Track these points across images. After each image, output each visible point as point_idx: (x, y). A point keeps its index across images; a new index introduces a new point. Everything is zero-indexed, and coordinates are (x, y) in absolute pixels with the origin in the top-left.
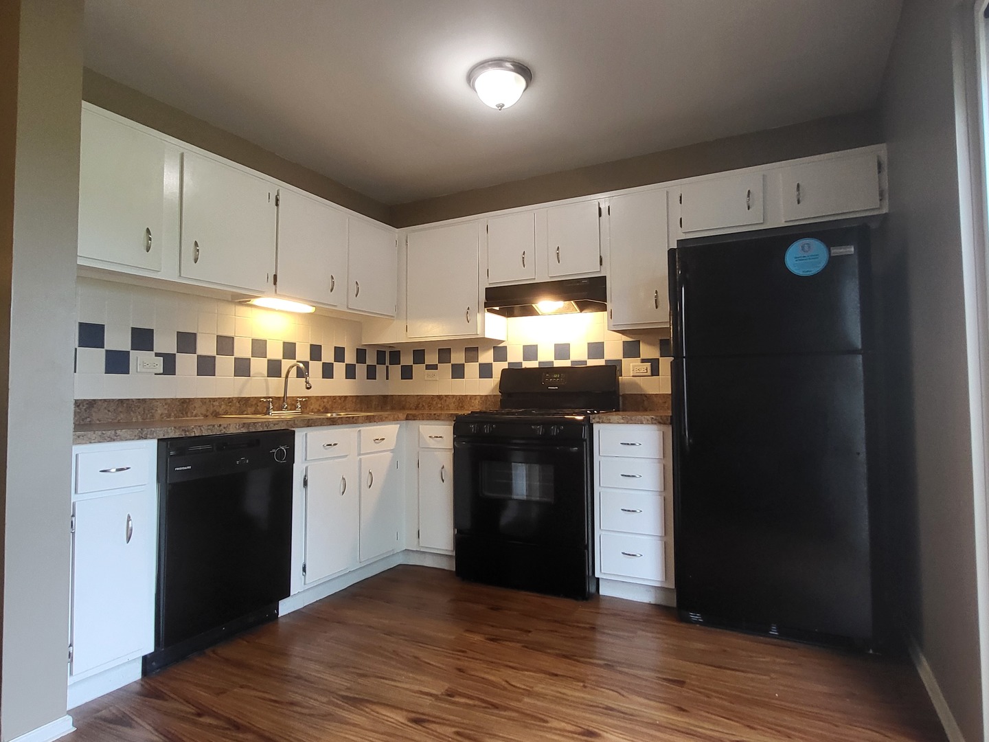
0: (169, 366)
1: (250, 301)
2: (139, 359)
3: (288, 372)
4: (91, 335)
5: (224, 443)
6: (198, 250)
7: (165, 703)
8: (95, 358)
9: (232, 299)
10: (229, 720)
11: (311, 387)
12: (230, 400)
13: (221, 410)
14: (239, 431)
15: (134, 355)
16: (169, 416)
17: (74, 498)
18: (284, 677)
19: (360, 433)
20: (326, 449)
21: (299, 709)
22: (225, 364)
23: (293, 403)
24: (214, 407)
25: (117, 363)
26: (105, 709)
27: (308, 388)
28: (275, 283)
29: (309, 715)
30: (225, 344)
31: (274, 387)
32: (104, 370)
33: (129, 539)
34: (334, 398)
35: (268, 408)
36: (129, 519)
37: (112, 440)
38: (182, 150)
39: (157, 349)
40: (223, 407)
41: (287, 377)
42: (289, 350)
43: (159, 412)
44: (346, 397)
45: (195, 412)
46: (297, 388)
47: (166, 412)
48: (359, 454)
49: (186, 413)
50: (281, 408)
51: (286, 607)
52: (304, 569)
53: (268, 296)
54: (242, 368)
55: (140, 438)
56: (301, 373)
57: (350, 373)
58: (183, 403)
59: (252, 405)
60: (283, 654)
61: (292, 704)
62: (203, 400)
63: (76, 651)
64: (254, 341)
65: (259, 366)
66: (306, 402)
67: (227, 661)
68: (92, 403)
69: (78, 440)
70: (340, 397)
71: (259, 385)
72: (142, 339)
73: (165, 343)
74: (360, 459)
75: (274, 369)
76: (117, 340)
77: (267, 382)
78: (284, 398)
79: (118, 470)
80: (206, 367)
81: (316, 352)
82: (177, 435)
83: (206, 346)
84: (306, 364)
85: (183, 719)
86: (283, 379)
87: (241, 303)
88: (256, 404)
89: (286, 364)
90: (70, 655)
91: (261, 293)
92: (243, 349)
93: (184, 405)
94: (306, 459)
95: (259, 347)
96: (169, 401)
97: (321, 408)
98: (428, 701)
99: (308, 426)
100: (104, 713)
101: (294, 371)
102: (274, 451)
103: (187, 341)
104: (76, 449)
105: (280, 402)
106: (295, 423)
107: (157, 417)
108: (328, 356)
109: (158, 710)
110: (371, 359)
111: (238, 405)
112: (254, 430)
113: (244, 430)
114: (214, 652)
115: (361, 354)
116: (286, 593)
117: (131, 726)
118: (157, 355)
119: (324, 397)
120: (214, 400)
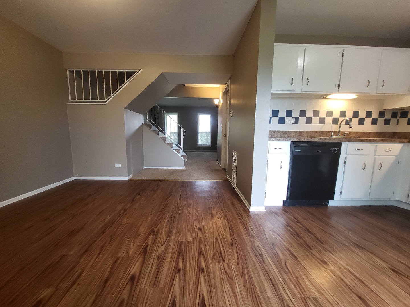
0: (297, 121)
1: (327, 97)
2: (287, 119)
3: (341, 122)
4: (275, 113)
5: (312, 145)
6: (308, 81)
7: (288, 215)
8: (276, 119)
9: (320, 97)
10: (306, 228)
11: (352, 127)
12: (316, 132)
13: (313, 135)
14: (318, 141)
15: (286, 118)
16: (295, 136)
17: (268, 155)
18: (328, 225)
19: (377, 147)
20: (356, 151)
21: (332, 237)
22: (316, 120)
23: (343, 134)
24: (310, 134)
25: (282, 121)
26: (273, 209)
27: (350, 128)
28: (339, 88)
29: (337, 241)
30: (316, 113)
31: (335, 128)
32: (278, 123)
33: (281, 168)
34: (364, 133)
35: (331, 135)
36: (281, 163)
37: (278, 141)
38: (305, 48)
39: (293, 116)
40: (314, 134)
41: (341, 124)
42: (343, 114)
43: (293, 135)
44: (370, 133)
45: (304, 136)
46: (345, 128)
47: (295, 135)
48: (375, 155)
49: (301, 136)
50: (337, 135)
51: (331, 203)
52: (341, 193)
53: (335, 93)
54: (322, 121)
55: (286, 141)
56: (348, 122)
57: (374, 122)
58: (300, 132)
59: (325, 134)
60: (329, 218)
61: (330, 234)
62: (307, 132)
63: (267, 192)
64: (328, 112)
65: (329, 120)
66: (349, 134)
67: (308, 212)
68: (275, 132)
69: (270, 140)
70: (367, 132)
71: (328, 127)
72: (289, 113)
73: (296, 114)
74: (375, 157)
75: (335, 121)
76: (282, 114)
77: (332, 126)
78: (339, 132)
79: (279, 149)
80: (309, 121)
81: (356, 114)
82: (297, 141)
83: (309, 114)
84: (351, 119)
85: (292, 221)
86: (339, 125)
87: (323, 98)
88: (326, 134)
89: (340, 119)
90: (266, 193)
91: (332, 92)
92: (323, 115)
93: (301, 133)
94: (346, 154)
95: (329, 114)
96: (296, 132)
97: (356, 136)
98: (403, 266)
99: (349, 141)
100: (273, 210)
101: (344, 122)
102: (332, 149)
103: (303, 113)
104: (269, 142)
105: (336, 133)
106: (342, 140)
107: (292, 136)
108: (362, 115)
109: (286, 215)
110: (387, 116)
111: (319, 134)
112: (324, 141)
113: (320, 141)
114: (304, 207)
115: (382, 114)
116: (332, 198)
117: (279, 216)
118: (293, 118)
119: (358, 132)
120: (311, 132)
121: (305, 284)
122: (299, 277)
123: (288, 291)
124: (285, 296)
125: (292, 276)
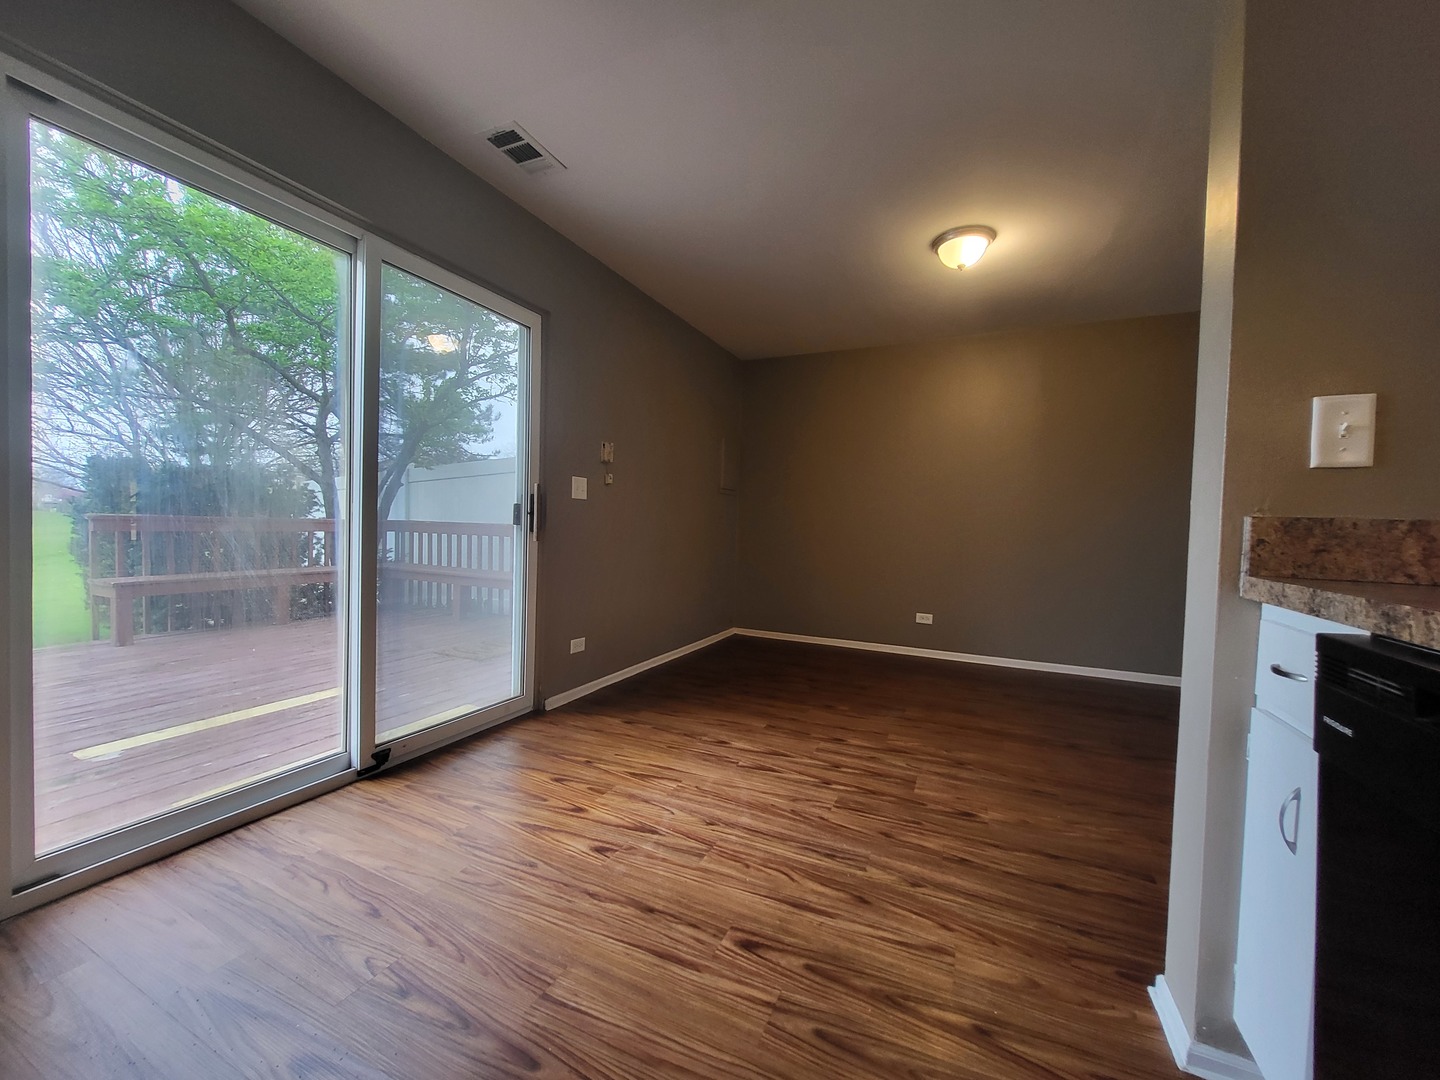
121: (730, 867)
122: (746, 869)
123: (734, 838)
124: (729, 831)
125: (755, 862)
